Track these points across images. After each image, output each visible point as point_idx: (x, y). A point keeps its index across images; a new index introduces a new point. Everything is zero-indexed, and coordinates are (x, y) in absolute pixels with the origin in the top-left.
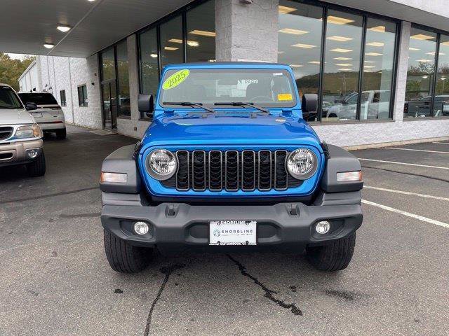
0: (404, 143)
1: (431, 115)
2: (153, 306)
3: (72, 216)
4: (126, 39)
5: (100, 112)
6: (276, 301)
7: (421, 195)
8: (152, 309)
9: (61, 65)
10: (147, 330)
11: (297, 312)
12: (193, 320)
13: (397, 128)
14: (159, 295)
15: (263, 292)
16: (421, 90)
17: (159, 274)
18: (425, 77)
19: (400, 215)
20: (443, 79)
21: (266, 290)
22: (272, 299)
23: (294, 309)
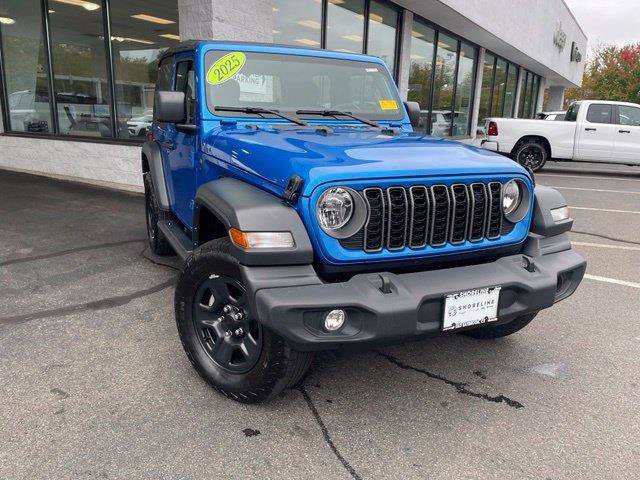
11: (513, 403)
15: (454, 388)
21: (452, 383)
22: (472, 394)
23: (508, 401)
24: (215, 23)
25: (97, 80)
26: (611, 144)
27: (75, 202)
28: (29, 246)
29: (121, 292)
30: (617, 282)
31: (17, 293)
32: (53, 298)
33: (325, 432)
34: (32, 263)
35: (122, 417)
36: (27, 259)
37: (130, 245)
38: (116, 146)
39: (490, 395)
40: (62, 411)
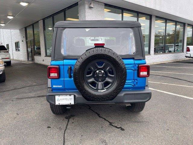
0: (155, 64)
1: (164, 52)
2: (65, 132)
3: (22, 99)
4: (38, 21)
5: (26, 53)
6: (114, 126)
7: (164, 83)
8: (64, 133)
9: (7, 33)
10: (64, 141)
11: (122, 129)
12: (82, 136)
13: (152, 58)
14: (66, 127)
15: (109, 123)
16: (160, 42)
17: (65, 119)
18: (161, 37)
19: (157, 91)
20: (168, 38)
21: (109, 122)
22: (112, 126)
39: (118, 126)
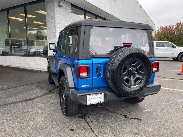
6: (130, 118)
21: (123, 115)
22: (128, 118)
23: (138, 119)
24: (56, 24)
25: (22, 39)
26: (162, 52)
27: (17, 73)
28: (6, 85)
29: (33, 96)
30: (165, 88)
31: (4, 98)
32: (15, 99)
33: (91, 129)
34: (8, 90)
35: (37, 128)
36: (6, 89)
37: (34, 84)
38: (29, 57)
39: (133, 118)
40: (21, 127)
